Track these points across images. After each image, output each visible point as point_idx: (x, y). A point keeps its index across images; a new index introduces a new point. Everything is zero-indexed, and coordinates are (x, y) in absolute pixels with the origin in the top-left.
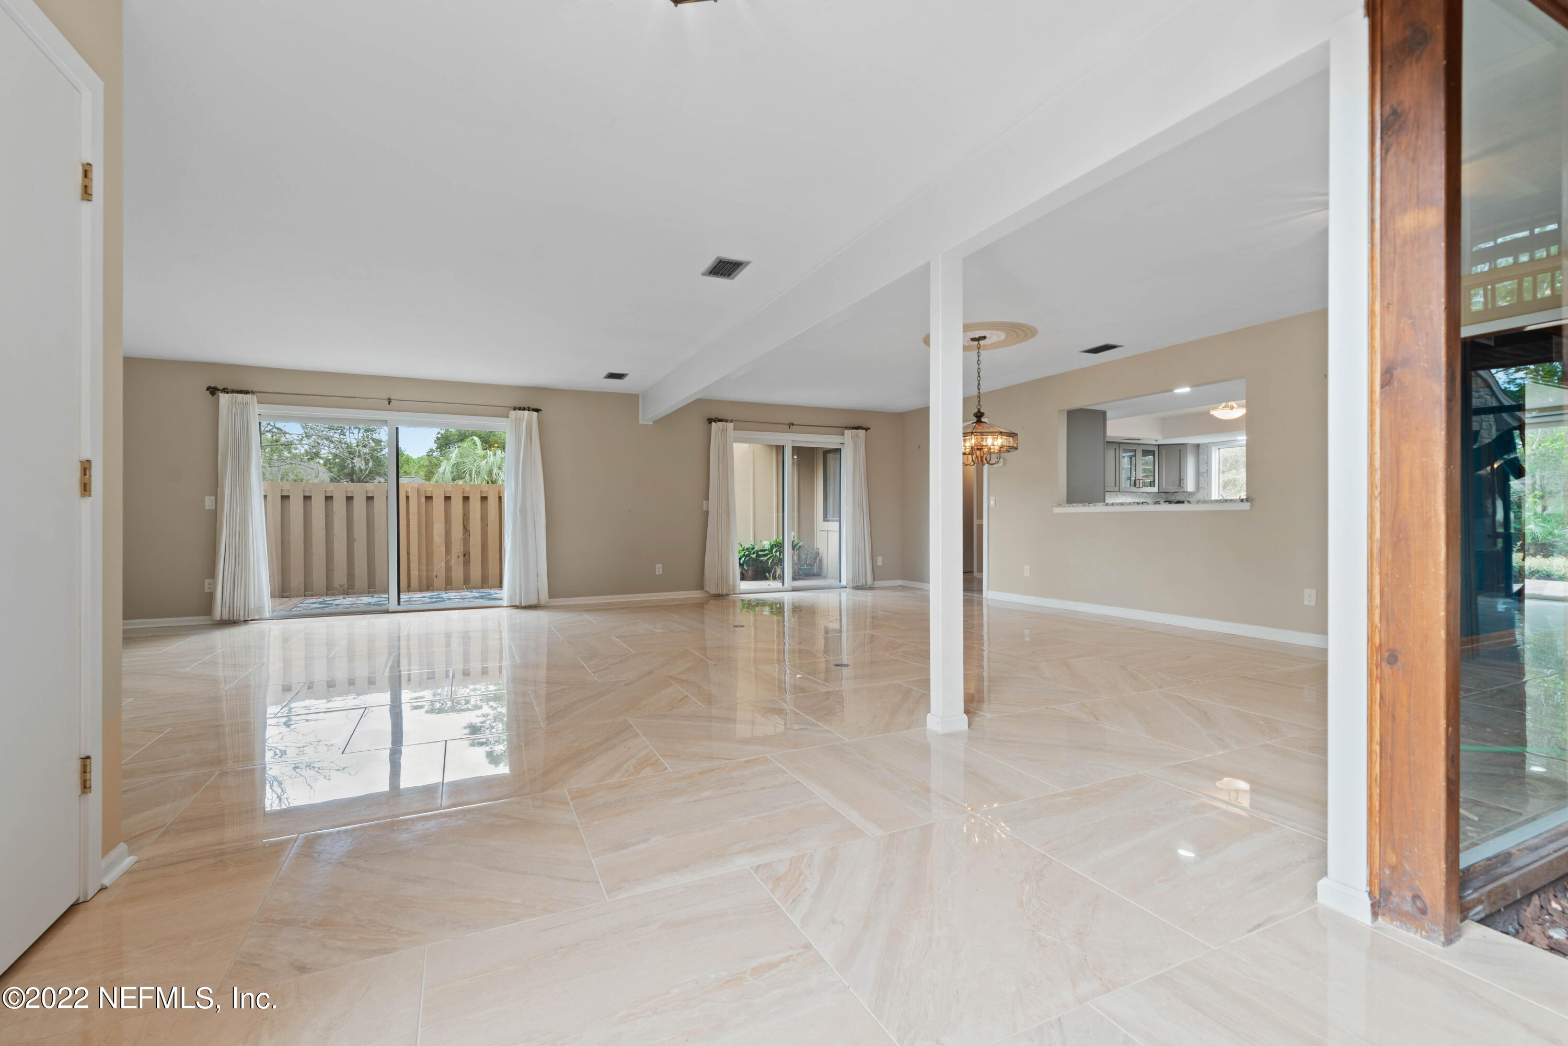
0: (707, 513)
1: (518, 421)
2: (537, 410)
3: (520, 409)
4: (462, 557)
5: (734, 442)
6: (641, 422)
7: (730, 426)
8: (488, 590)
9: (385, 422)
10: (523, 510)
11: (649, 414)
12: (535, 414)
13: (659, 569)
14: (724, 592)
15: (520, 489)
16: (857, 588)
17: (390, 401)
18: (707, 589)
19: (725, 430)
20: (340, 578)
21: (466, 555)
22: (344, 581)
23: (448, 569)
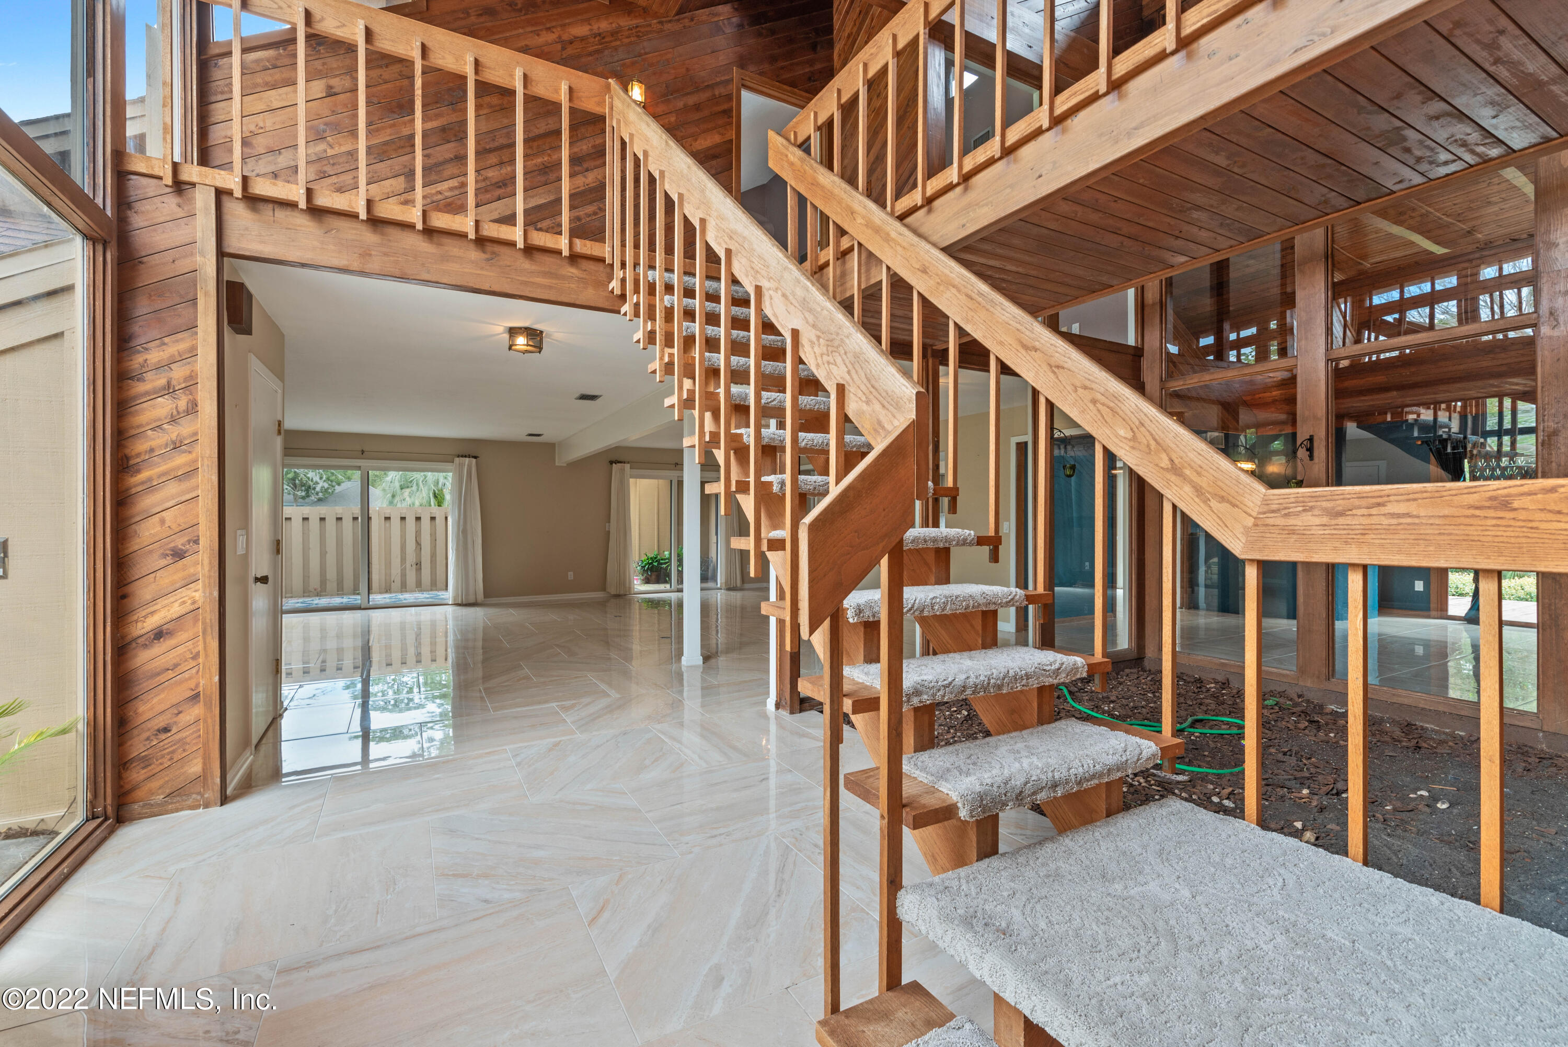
0: (609, 532)
1: (461, 466)
2: (475, 457)
3: (462, 456)
4: (414, 566)
5: (631, 477)
6: (557, 464)
7: (627, 466)
8: (436, 592)
9: (359, 468)
10: (465, 532)
11: (562, 460)
12: (474, 460)
13: (571, 575)
14: (622, 593)
15: (462, 517)
16: (729, 589)
17: (363, 452)
18: (608, 590)
19: (623, 470)
20: (315, 582)
21: (418, 564)
22: (317, 586)
23: (403, 575)
